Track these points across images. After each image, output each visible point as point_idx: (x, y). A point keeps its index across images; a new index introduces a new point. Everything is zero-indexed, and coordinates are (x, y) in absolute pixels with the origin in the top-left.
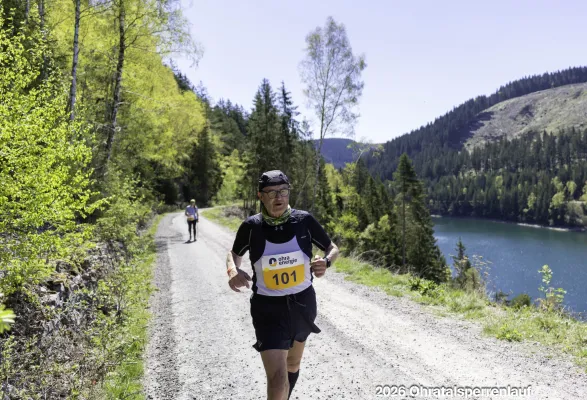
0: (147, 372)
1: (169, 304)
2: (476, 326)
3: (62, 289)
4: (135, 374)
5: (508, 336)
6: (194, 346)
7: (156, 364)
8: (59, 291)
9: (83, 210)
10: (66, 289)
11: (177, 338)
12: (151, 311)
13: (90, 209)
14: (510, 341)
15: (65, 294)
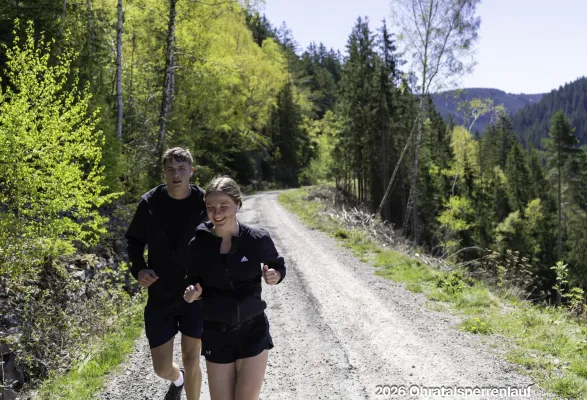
3: (88, 267)
5: (474, 328)
8: (86, 269)
9: (97, 201)
10: (92, 268)
13: (101, 201)
14: (475, 332)
15: (91, 272)
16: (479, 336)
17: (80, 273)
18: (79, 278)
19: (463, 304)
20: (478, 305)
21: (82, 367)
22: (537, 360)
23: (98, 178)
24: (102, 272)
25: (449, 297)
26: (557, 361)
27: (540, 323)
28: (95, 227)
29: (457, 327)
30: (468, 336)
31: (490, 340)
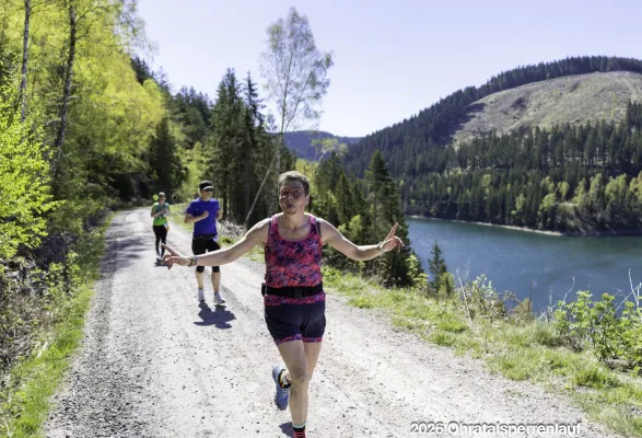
0: (87, 325)
1: (110, 286)
2: (345, 299)
3: (21, 268)
4: (78, 325)
6: (124, 311)
7: (94, 320)
8: (19, 270)
9: (39, 208)
10: (24, 268)
11: (112, 306)
12: (95, 290)
13: (46, 208)
14: (361, 307)
15: (24, 273)
16: (364, 310)
17: (16, 273)
18: (15, 277)
19: (342, 288)
20: (355, 288)
21: (41, 351)
22: (414, 323)
23: (43, 188)
24: (33, 272)
25: (331, 284)
26: (427, 323)
27: (404, 298)
28: (36, 230)
29: (347, 304)
30: (358, 310)
31: (374, 311)
